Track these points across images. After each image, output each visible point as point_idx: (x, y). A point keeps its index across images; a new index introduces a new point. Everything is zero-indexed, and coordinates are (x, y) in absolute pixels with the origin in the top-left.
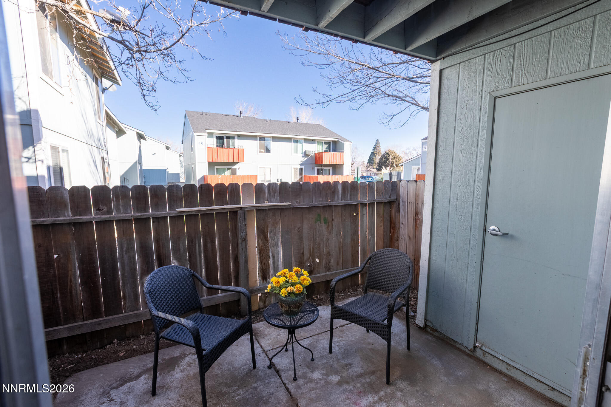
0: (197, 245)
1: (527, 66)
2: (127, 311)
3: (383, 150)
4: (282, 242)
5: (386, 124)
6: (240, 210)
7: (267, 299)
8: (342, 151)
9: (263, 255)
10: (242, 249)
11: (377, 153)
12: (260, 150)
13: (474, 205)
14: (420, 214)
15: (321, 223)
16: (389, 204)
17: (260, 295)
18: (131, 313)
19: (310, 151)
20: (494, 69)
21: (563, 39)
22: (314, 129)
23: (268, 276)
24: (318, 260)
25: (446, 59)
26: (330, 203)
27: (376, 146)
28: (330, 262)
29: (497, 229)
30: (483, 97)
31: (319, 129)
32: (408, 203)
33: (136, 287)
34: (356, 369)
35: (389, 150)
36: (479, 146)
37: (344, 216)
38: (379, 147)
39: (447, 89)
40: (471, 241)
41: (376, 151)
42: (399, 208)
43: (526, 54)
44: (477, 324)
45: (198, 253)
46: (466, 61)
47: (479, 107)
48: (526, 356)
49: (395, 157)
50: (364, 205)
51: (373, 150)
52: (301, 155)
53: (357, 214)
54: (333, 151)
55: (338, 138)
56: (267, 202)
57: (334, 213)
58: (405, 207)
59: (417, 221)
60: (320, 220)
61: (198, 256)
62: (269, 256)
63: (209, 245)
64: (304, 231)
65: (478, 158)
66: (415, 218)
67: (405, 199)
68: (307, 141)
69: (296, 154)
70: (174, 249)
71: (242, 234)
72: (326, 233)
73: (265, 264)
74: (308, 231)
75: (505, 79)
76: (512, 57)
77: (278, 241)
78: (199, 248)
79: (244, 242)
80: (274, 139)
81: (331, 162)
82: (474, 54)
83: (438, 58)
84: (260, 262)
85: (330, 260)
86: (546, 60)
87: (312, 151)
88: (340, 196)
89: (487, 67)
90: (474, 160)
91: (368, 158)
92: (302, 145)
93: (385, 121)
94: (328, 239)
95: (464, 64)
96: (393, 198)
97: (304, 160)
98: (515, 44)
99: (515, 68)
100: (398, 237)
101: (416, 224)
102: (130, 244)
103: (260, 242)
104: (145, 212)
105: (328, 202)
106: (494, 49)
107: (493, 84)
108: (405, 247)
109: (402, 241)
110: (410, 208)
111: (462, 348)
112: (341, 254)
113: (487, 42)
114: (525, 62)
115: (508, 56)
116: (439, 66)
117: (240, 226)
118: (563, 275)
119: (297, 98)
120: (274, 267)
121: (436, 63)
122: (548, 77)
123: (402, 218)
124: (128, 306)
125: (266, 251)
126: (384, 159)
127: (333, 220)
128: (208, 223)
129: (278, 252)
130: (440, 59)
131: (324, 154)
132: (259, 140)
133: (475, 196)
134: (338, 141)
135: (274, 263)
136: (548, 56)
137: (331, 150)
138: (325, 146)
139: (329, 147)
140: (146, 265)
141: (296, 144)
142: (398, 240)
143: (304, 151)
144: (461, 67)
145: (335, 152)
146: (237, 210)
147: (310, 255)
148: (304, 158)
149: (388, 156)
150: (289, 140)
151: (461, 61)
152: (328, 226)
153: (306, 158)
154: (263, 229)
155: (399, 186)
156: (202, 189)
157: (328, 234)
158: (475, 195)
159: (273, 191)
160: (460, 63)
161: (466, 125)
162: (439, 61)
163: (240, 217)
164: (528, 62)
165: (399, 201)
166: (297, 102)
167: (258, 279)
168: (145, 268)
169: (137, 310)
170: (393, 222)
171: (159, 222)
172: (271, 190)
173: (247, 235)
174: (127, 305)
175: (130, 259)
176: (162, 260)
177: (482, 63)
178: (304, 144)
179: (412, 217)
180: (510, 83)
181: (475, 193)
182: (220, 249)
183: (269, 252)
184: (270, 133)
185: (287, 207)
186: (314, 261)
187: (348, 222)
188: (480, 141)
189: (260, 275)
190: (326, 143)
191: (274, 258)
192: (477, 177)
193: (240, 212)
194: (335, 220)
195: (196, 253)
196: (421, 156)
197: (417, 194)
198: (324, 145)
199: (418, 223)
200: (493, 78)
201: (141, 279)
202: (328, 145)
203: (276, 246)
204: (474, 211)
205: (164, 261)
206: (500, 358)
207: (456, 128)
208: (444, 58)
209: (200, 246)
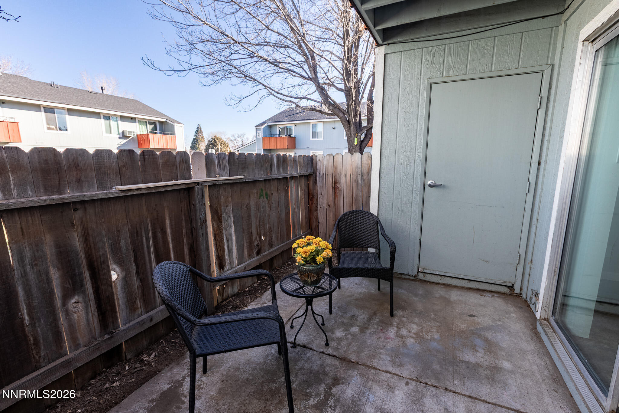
0: (144, 238)
1: (454, 62)
2: (43, 364)
3: (207, 136)
4: (234, 222)
5: (235, 106)
6: (196, 186)
7: (225, 291)
8: (173, 134)
9: (218, 240)
10: (203, 234)
11: (200, 139)
12: (48, 126)
13: (416, 166)
14: (339, 184)
15: (263, 198)
16: (307, 177)
17: (218, 288)
18: (52, 365)
19: (131, 132)
20: (430, 61)
21: (477, 48)
22: (131, 105)
23: (224, 263)
24: (263, 238)
25: (391, 45)
26: (269, 176)
27: (198, 131)
28: (272, 239)
29: (434, 182)
30: (422, 82)
31: (138, 106)
32: (326, 175)
33: (56, 320)
34: (362, 317)
35: (215, 136)
36: (419, 121)
37: (280, 190)
38: (201, 132)
39: (391, 71)
40: (414, 194)
41: (198, 137)
42: (316, 180)
43: (453, 54)
44: (419, 255)
45: (146, 249)
46: (407, 50)
47: (419, 90)
48: (454, 266)
49: (222, 144)
50: (292, 178)
51: (195, 136)
52: (118, 136)
53: (288, 188)
54: (161, 133)
55: (166, 118)
56: (219, 176)
57: (272, 187)
58: (323, 179)
59: (336, 190)
60: (263, 195)
61: (146, 253)
62: (224, 240)
63: (159, 235)
64: (251, 208)
65: (418, 130)
66: (333, 188)
67: (322, 171)
68: (123, 118)
69: (109, 135)
70: (112, 249)
71: (201, 217)
72: (268, 208)
73: (220, 250)
74: (254, 208)
75: (438, 70)
76: (442, 54)
77: (231, 221)
78: (146, 243)
79: (204, 225)
80: (71, 112)
81: (160, 146)
82: (414, 46)
83: (384, 43)
84: (216, 249)
85: (272, 236)
86: (466, 61)
87: (134, 132)
88: (276, 170)
89: (424, 59)
90: (415, 132)
91: (191, 145)
92: (118, 124)
93: (233, 103)
94: (269, 215)
95: (406, 52)
96: (310, 171)
97: (122, 143)
98: (445, 45)
99: (445, 63)
100: (317, 207)
101: (335, 193)
102: (38, 251)
103: (215, 225)
104: (60, 194)
105: (268, 175)
106: (430, 46)
107: (429, 73)
108: (325, 215)
109: (321, 210)
110: (329, 180)
111: (408, 277)
112: (279, 229)
113: (425, 39)
114: (452, 60)
115: (440, 53)
116: (384, 51)
117: (199, 205)
118: (476, 206)
119: (145, 59)
120: (229, 252)
121: (381, 47)
122: (467, 73)
123: (320, 189)
124: (44, 355)
125: (221, 235)
126: (210, 145)
127: (272, 194)
128: (156, 205)
129: (231, 234)
130: (385, 45)
131: (151, 136)
132: (45, 112)
133: (416, 160)
134: (166, 122)
135: (228, 247)
136: (468, 58)
137: (158, 131)
138: (150, 127)
139: (155, 128)
140: (70, 281)
141: (108, 122)
142: (317, 210)
143: (121, 131)
144: (403, 55)
145: (164, 134)
146: (194, 185)
147: (257, 234)
148: (122, 140)
149: (215, 143)
150: (97, 115)
151: (404, 50)
152: (269, 201)
153: (126, 141)
154: (216, 209)
155: (315, 160)
156: (144, 157)
157: (270, 210)
158: (416, 158)
159: (223, 163)
160: (402, 52)
161: (407, 103)
162: (384, 46)
163: (198, 195)
164: (454, 59)
165: (316, 174)
166: (145, 63)
167: (215, 270)
168: (69, 286)
169: (62, 356)
170: (311, 194)
171: (85, 209)
172: (221, 162)
173: (206, 216)
174: (42, 354)
175: (41, 276)
176: (96, 268)
177: (420, 55)
178: (120, 122)
179: (331, 188)
180: (442, 74)
181: (416, 157)
182: (172, 240)
183: (223, 236)
184: (64, 103)
185: (240, 181)
186: (261, 239)
187: (282, 196)
188: (419, 116)
189: (217, 264)
190: (151, 123)
191: (228, 241)
192: (417, 144)
193: (197, 188)
194: (274, 194)
195: (143, 249)
196: (256, 141)
197: (335, 166)
198: (148, 125)
199: (337, 191)
200: (429, 68)
201: (64, 304)
202: (153, 126)
203: (228, 227)
204: (415, 171)
205: (98, 269)
206: (437, 274)
207: (399, 106)
208: (389, 44)
209: (147, 239)
